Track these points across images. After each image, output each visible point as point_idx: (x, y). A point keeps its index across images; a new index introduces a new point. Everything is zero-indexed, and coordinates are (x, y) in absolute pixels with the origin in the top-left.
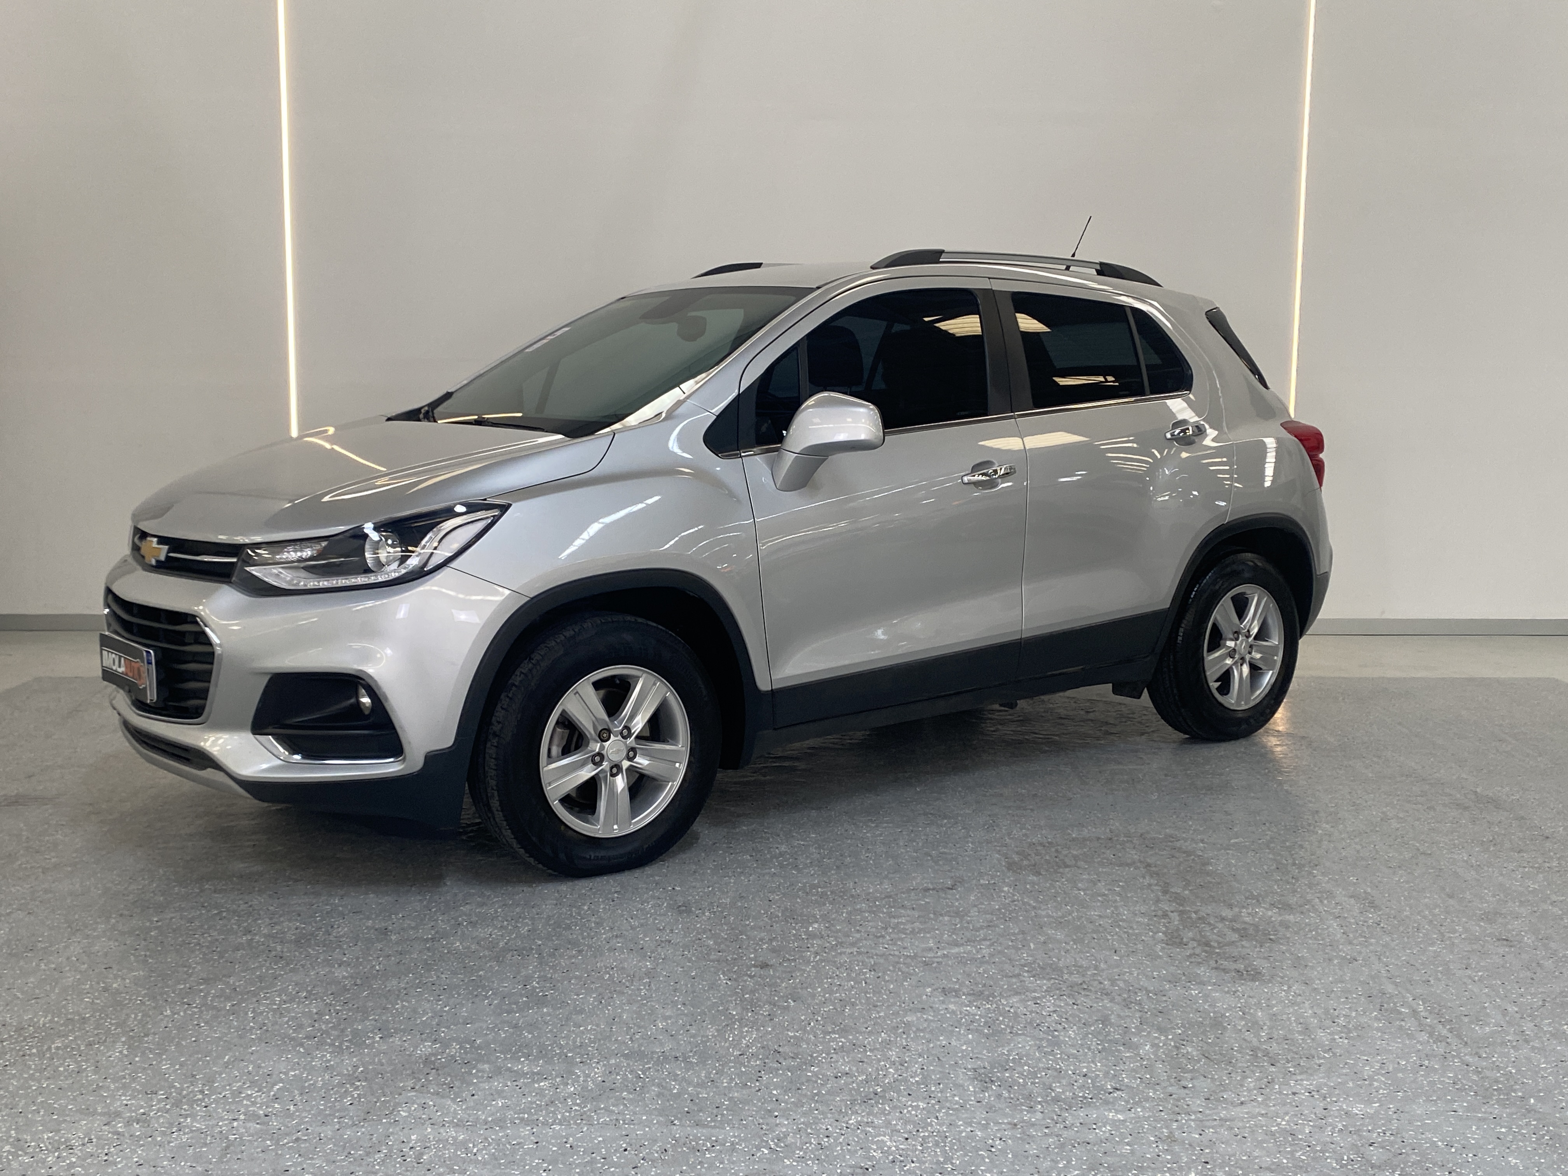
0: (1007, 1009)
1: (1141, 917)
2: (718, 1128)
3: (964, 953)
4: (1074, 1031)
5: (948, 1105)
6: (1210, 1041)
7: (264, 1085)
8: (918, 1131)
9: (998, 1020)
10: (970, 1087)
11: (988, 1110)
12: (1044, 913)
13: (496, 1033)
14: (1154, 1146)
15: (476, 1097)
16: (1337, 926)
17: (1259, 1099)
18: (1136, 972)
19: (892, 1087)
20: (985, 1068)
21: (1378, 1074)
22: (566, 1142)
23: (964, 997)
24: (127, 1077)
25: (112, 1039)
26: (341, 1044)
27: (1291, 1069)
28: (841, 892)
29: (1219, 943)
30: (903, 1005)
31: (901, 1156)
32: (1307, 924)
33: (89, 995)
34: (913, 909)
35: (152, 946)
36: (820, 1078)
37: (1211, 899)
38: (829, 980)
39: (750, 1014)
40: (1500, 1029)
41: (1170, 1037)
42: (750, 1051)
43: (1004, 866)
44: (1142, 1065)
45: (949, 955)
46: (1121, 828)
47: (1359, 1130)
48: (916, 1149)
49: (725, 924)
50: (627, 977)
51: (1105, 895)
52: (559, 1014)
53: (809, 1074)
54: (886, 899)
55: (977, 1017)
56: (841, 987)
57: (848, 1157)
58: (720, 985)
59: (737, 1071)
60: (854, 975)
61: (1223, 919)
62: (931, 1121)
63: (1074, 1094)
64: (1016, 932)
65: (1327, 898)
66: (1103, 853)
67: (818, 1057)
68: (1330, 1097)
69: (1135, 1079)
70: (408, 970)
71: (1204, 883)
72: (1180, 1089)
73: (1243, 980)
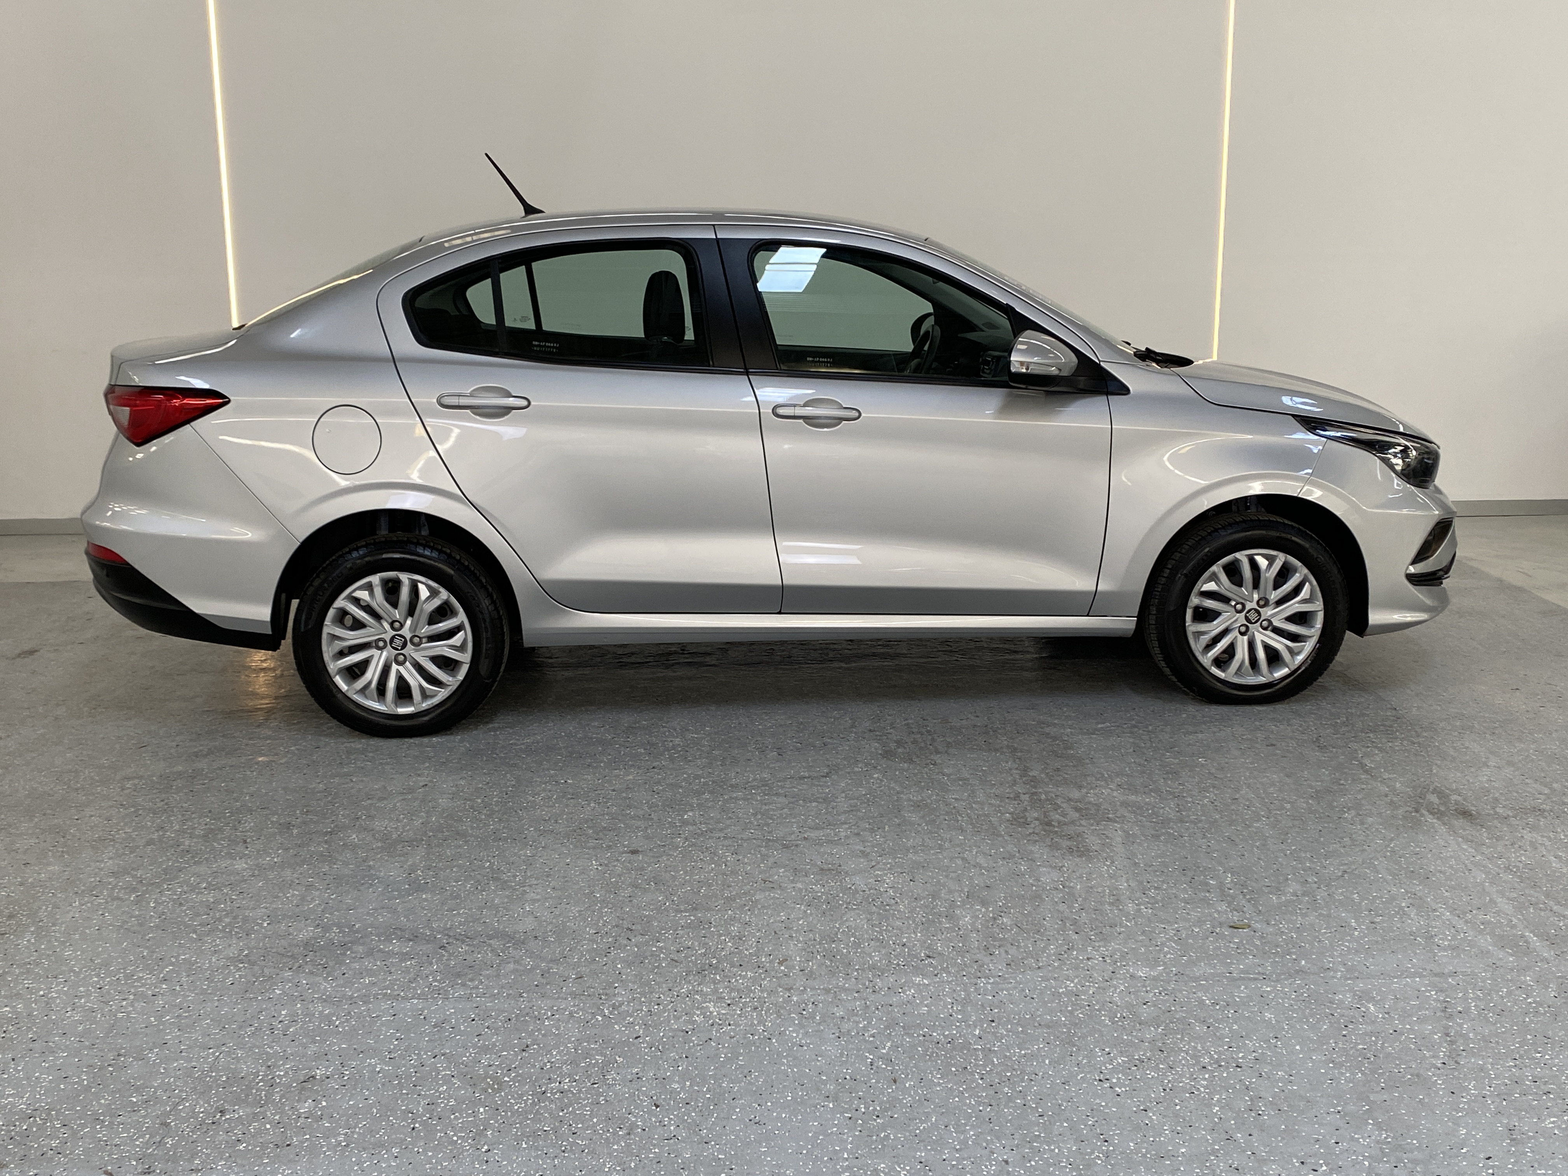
0: (849, 887)
1: (995, 799)
2: (562, 998)
3: (823, 836)
4: (904, 906)
5: (773, 973)
6: (1026, 912)
7: (155, 968)
8: (741, 997)
9: (838, 896)
10: (798, 957)
11: (808, 977)
12: (905, 797)
13: (376, 918)
14: (950, 1007)
15: (346, 975)
16: (1175, 804)
17: (1056, 964)
18: (975, 850)
19: (727, 958)
20: (815, 940)
21: (1171, 940)
22: (421, 1014)
23: (812, 876)
24: (32, 962)
25: (22, 929)
26: (231, 930)
27: (1092, 937)
28: (722, 781)
29: (1059, 822)
30: (755, 885)
31: (720, 1020)
32: (1146, 804)
33: (5, 889)
34: (785, 796)
35: (69, 842)
36: (663, 953)
37: (1063, 782)
38: (692, 864)
39: (612, 896)
40: (1295, 898)
41: (991, 909)
42: (605, 929)
43: (881, 754)
44: (958, 935)
45: (807, 838)
47: (1138, 991)
48: (735, 1014)
50: (506, 864)
51: (965, 780)
52: (436, 900)
53: (654, 949)
54: (763, 788)
55: (820, 894)
56: (702, 870)
57: (673, 1022)
58: (589, 870)
59: (589, 948)
60: (716, 858)
61: (1069, 799)
62: (755, 988)
63: (889, 961)
64: (875, 815)
65: (1171, 779)
66: (976, 740)
67: (665, 933)
68: (1121, 962)
69: (948, 949)
70: (304, 862)
71: (1062, 766)
72: (986, 956)
73: (1071, 856)
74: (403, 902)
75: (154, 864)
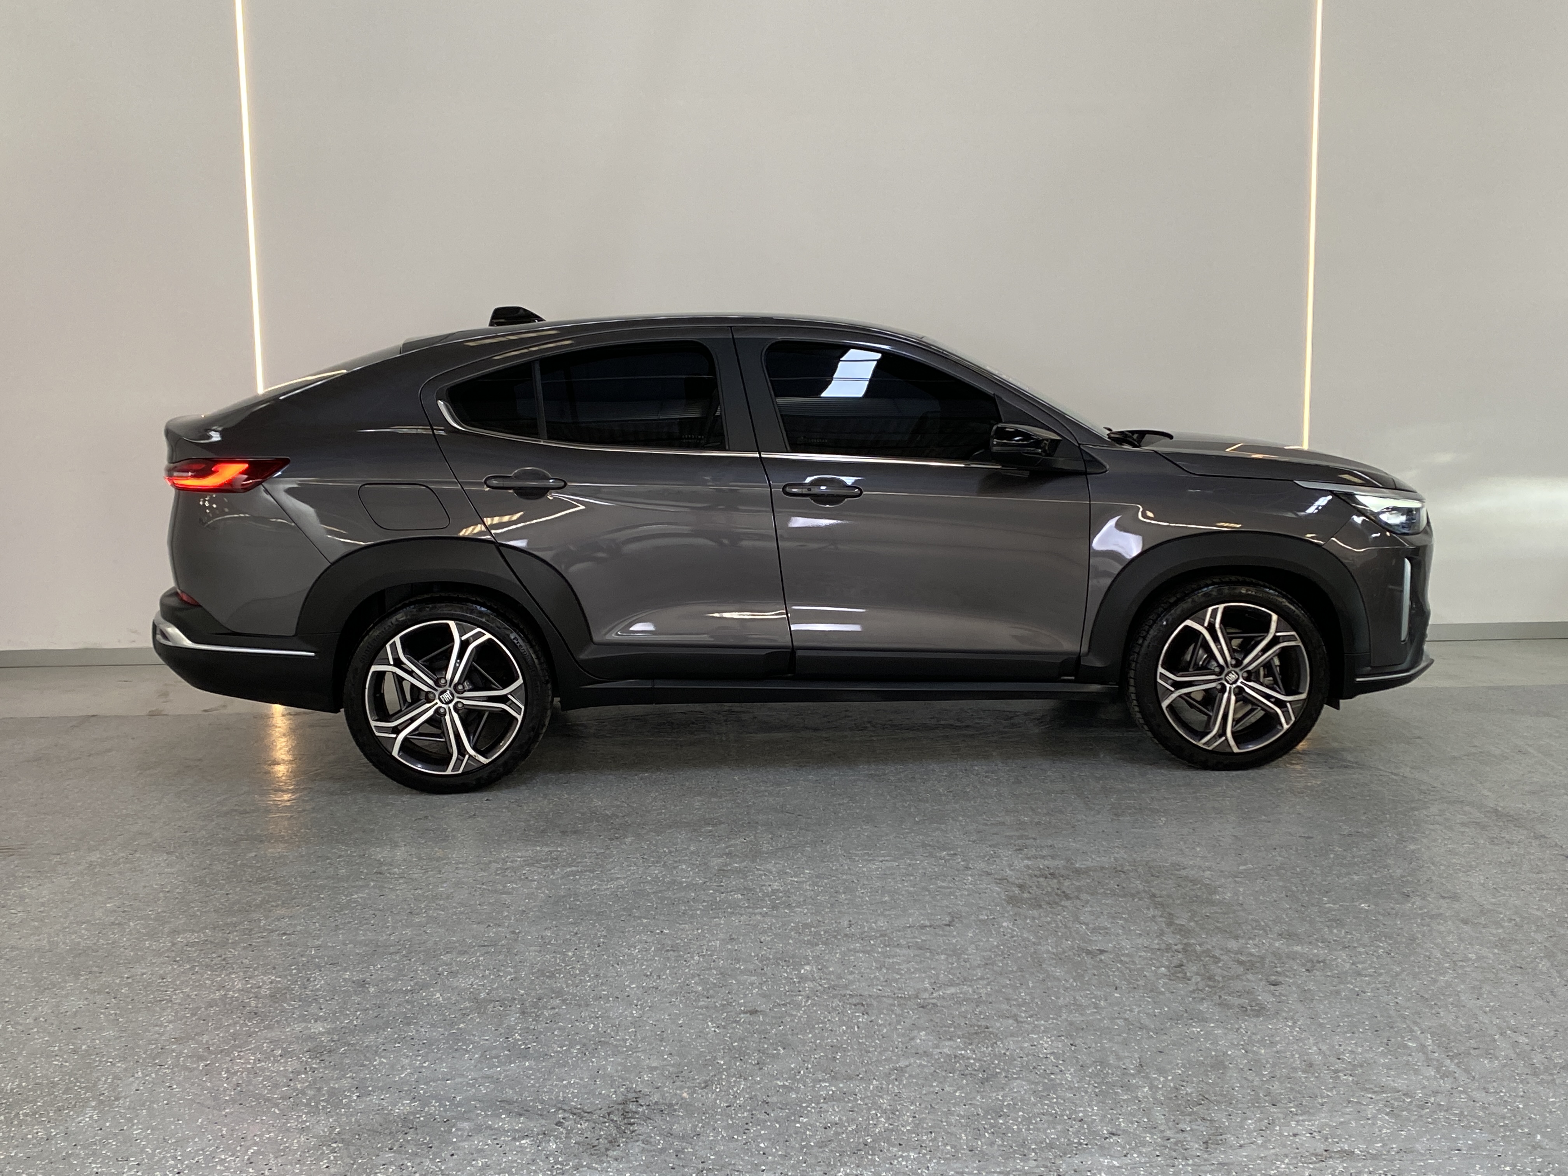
0: (1003, 1052)
1: (1144, 951)
3: (961, 993)
4: (1071, 1074)
5: (939, 1154)
6: (1210, 1081)
7: (238, 1148)
9: (993, 1064)
10: (963, 1135)
11: (980, 1159)
12: (1043, 949)
13: (478, 1090)
15: (455, 1156)
16: (1347, 956)
17: (1259, 1142)
18: (1137, 1010)
19: (882, 1135)
20: (978, 1114)
21: (1383, 1113)
23: (959, 1040)
24: (97, 1142)
25: (81, 1104)
26: (317, 1104)
27: (1293, 1109)
28: (835, 931)
29: (1223, 977)
30: (896, 1050)
32: (1315, 955)
33: (57, 1058)
34: (909, 947)
35: (122, 1004)
36: (808, 1129)
37: (1216, 931)
38: (821, 1026)
39: (738, 1064)
40: (1509, 1062)
41: (1170, 1078)
42: (738, 1102)
43: (1005, 900)
44: (1139, 1109)
45: (945, 996)
46: (1125, 856)
49: (714, 969)
50: (612, 1026)
51: (1106, 929)
52: (542, 1068)
53: (798, 1125)
54: (881, 938)
55: (972, 1061)
56: (833, 1033)
58: (708, 1033)
59: (724, 1124)
60: (846, 1019)
61: (1228, 951)
62: (922, 1172)
63: (1069, 1140)
64: (1014, 969)
65: (1336, 928)
66: (1107, 883)
67: (807, 1107)
68: (1332, 1137)
69: (1132, 1123)
70: (387, 1024)
71: (1211, 913)
72: (1177, 1133)
73: (1247, 1016)
74: (505, 1071)
75: (220, 1028)
